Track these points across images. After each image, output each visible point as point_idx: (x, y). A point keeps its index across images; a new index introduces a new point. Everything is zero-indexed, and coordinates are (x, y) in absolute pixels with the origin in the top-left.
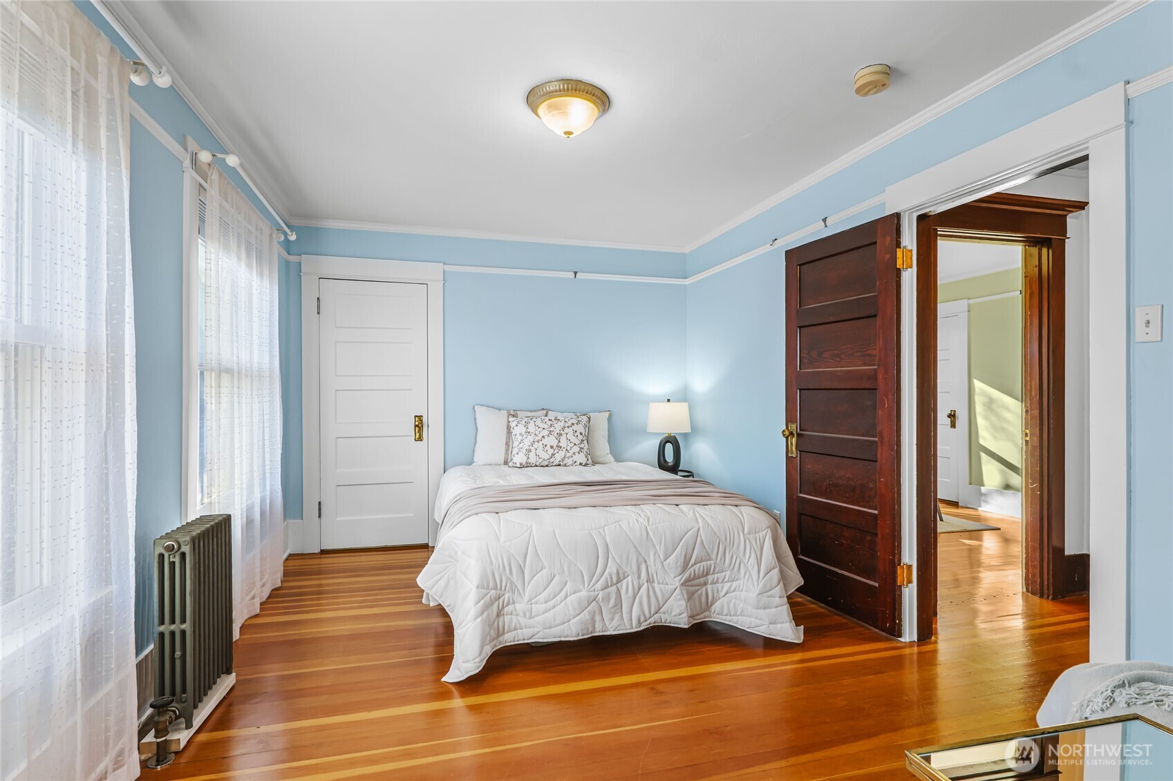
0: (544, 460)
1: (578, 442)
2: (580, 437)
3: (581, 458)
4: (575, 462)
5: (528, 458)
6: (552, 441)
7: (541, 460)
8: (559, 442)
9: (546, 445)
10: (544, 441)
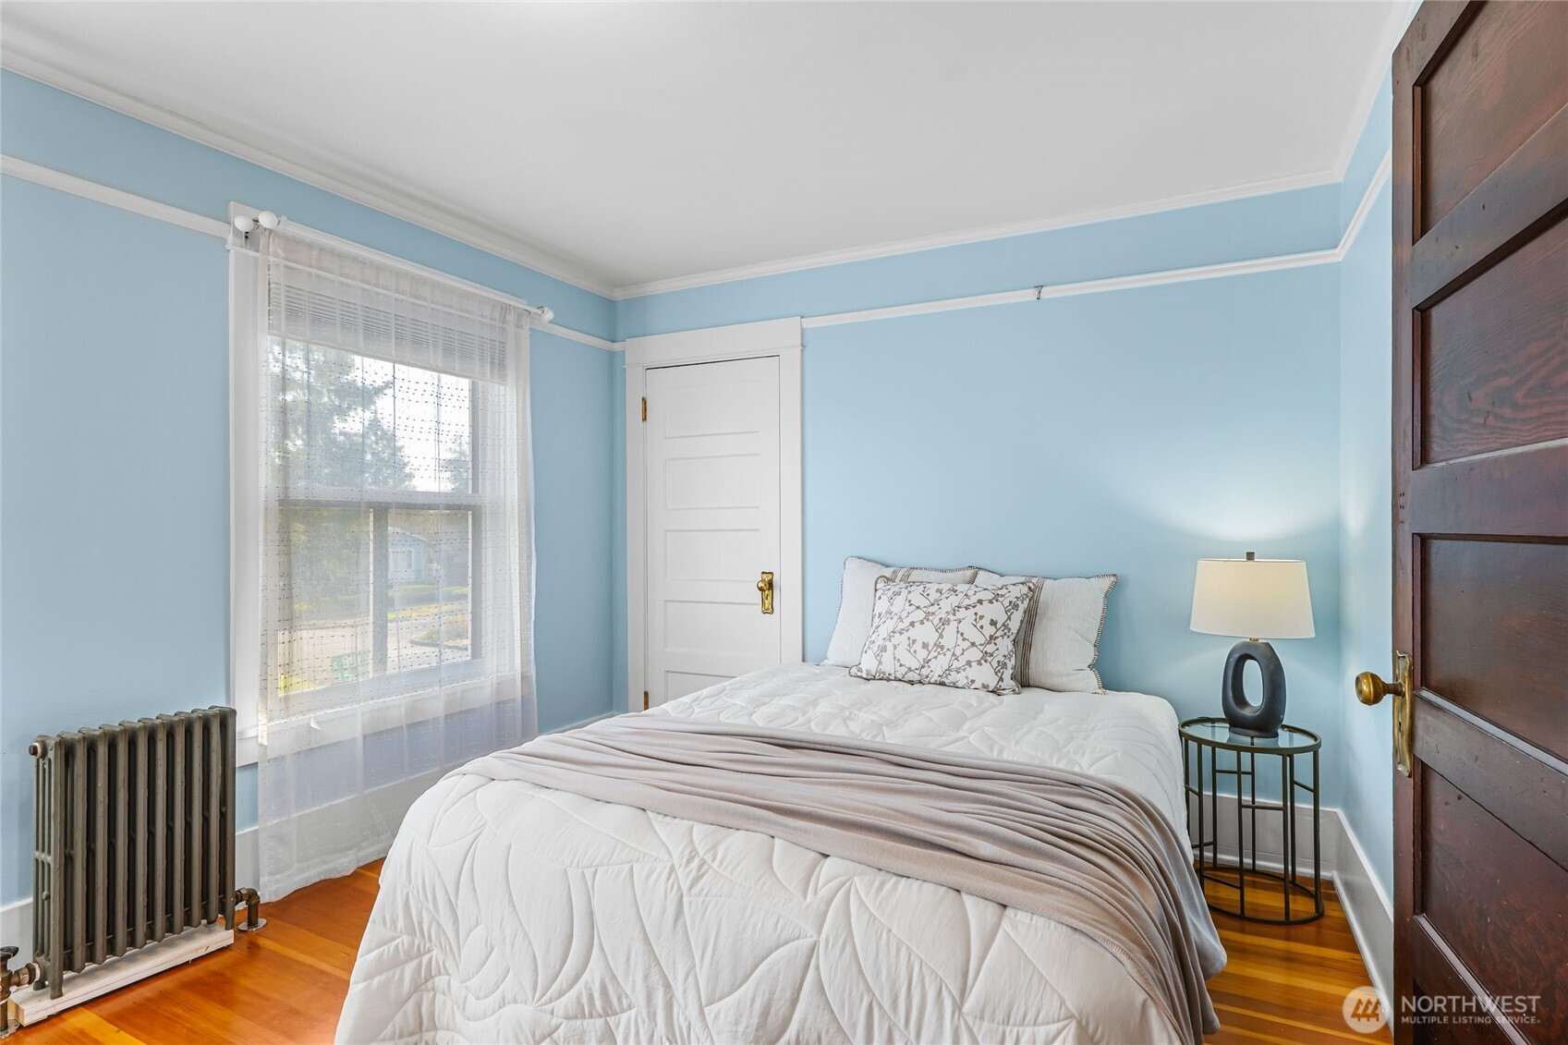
0: (910, 669)
1: (979, 640)
2: (990, 630)
3: (985, 675)
4: (973, 681)
5: (880, 663)
6: (926, 633)
7: (904, 670)
8: (941, 636)
9: (914, 641)
10: (913, 633)
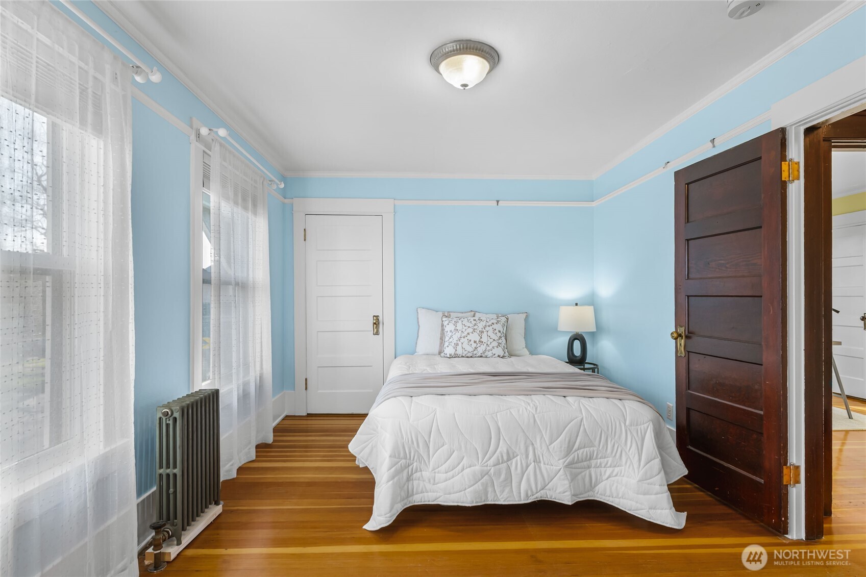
0: (469, 352)
1: (496, 338)
2: (499, 334)
3: (499, 351)
4: (494, 354)
5: (456, 350)
6: (475, 337)
7: (466, 352)
8: (481, 338)
9: (470, 341)
10: (469, 337)
